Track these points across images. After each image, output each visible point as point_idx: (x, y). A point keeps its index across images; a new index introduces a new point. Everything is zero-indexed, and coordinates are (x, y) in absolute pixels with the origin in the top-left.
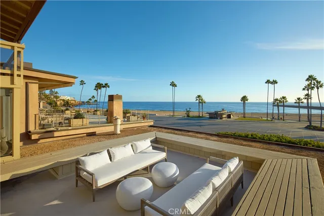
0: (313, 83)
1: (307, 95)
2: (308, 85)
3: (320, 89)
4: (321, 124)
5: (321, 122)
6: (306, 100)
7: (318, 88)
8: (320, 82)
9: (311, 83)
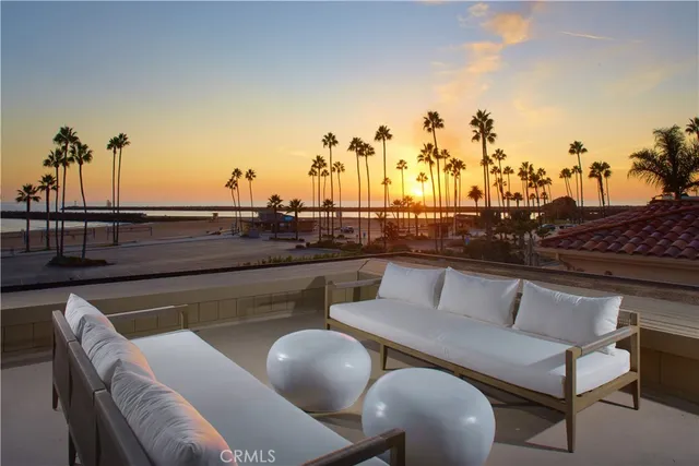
0: (69, 148)
1: (48, 179)
2: (59, 153)
3: (85, 164)
4: (84, 251)
5: (84, 246)
6: (45, 192)
7: (81, 163)
8: (85, 147)
9: (65, 148)
